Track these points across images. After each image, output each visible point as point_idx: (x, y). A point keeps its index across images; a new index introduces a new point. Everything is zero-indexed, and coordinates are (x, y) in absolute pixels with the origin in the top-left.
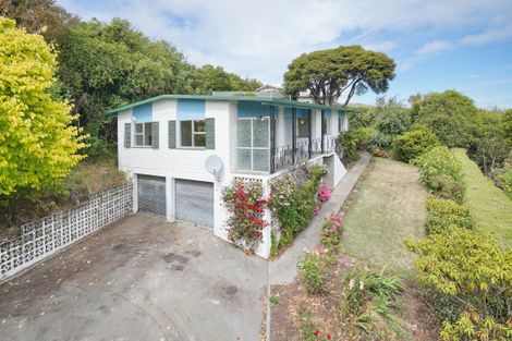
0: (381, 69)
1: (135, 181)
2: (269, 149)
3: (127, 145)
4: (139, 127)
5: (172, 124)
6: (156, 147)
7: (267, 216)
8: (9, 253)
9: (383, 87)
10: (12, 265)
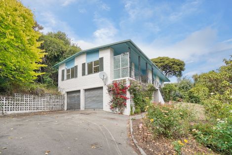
0: (178, 65)
1: (66, 95)
2: (129, 67)
3: (63, 79)
4: (68, 71)
5: (84, 65)
6: (76, 76)
7: (128, 95)
8: (9, 103)
9: (180, 75)
10: (10, 109)
